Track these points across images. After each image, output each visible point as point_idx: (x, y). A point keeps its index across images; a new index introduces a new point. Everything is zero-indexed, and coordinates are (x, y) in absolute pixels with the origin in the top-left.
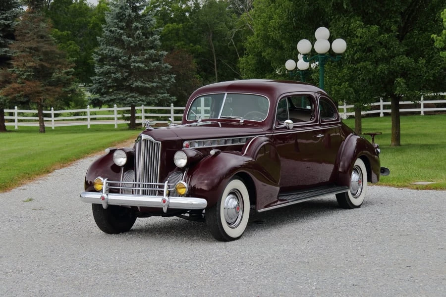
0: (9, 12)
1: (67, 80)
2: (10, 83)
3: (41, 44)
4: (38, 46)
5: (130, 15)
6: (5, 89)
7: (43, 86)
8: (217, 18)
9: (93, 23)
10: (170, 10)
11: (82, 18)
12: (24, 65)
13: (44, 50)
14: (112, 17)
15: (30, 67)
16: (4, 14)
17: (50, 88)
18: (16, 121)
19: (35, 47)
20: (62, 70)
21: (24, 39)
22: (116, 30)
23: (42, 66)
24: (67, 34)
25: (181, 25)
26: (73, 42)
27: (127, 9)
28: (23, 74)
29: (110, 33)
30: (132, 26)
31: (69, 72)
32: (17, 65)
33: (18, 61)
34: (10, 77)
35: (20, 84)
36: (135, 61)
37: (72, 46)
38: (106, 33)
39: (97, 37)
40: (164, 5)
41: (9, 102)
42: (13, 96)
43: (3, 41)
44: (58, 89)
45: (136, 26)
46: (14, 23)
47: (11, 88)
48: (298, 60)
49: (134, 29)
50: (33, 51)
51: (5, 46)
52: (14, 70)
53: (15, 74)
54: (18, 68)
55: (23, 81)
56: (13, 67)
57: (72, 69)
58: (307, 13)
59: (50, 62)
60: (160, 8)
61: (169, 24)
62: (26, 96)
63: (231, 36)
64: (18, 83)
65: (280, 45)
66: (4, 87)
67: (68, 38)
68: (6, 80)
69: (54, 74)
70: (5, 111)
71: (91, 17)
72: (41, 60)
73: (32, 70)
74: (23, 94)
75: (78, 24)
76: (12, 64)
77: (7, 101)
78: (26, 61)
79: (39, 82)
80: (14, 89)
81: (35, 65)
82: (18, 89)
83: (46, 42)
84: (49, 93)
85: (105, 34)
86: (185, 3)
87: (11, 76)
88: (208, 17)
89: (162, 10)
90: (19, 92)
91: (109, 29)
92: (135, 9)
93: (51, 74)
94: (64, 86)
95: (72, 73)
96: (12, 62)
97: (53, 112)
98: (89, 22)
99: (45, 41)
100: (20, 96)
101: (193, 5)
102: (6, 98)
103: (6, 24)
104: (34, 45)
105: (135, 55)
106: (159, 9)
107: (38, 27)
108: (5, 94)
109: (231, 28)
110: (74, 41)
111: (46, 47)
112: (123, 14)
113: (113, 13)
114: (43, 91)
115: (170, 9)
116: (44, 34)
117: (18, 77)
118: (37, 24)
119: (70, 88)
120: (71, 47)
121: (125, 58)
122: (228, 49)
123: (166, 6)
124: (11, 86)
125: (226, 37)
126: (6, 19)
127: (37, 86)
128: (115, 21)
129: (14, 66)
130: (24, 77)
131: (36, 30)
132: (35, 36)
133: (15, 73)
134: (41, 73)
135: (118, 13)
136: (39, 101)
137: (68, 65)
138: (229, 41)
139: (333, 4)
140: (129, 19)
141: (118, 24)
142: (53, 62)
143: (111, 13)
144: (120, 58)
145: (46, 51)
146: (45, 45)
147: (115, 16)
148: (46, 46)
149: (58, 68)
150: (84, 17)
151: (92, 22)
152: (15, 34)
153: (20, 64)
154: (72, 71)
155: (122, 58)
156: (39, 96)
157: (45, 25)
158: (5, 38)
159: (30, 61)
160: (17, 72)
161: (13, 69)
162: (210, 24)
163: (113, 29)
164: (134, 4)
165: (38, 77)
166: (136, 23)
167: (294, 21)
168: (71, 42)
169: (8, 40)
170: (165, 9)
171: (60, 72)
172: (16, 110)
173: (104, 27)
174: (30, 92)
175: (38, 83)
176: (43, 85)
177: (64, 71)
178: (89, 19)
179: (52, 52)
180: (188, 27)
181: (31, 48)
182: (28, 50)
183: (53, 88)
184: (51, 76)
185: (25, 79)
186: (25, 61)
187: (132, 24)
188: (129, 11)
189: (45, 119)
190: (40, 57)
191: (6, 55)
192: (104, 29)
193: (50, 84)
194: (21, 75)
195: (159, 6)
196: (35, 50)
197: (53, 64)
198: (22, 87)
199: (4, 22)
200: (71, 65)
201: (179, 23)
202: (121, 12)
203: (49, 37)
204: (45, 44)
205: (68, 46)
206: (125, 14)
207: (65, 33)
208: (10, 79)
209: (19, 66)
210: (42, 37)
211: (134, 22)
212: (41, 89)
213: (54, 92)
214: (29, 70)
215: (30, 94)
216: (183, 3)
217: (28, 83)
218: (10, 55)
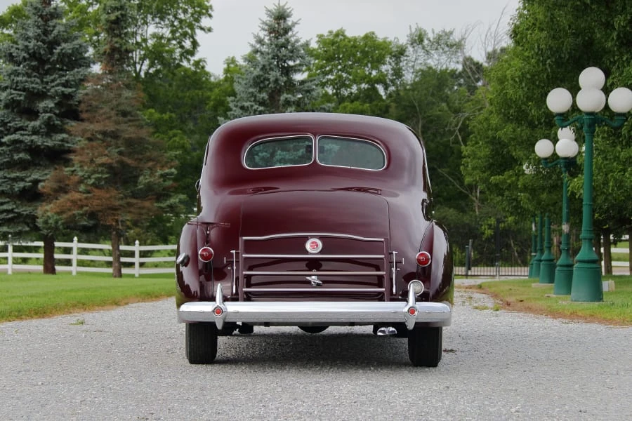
0: (72, 73)
1: (164, 189)
2: (66, 192)
3: (123, 127)
4: (118, 130)
5: (276, 81)
6: (58, 201)
7: (122, 199)
8: (433, 95)
9: (215, 99)
10: (350, 80)
11: (197, 91)
12: (92, 161)
13: (127, 136)
14: (246, 84)
15: (102, 165)
16: (63, 76)
17: (134, 201)
18: (74, 263)
19: (113, 132)
20: (156, 172)
21: (94, 117)
22: (252, 106)
23: (121, 163)
24: (170, 117)
25: (368, 105)
26: (179, 131)
27: (273, 70)
28: (89, 177)
29: (241, 112)
30: (279, 100)
31: (167, 174)
32: (81, 162)
33: (81, 155)
34: (67, 182)
35: (84, 193)
36: (282, 159)
37: (177, 139)
38: (235, 111)
39: (219, 118)
40: (339, 70)
41: (63, 224)
42: (70, 213)
43: (59, 122)
44: (147, 204)
45: (286, 99)
46: (80, 91)
47: (69, 200)
48: (558, 140)
49: (283, 105)
50: (109, 139)
51: (62, 131)
52: (75, 170)
53: (77, 177)
54: (81, 166)
55: (89, 188)
56: (73, 166)
57: (173, 170)
58: (570, 49)
59: (136, 156)
60: (332, 75)
61: (346, 104)
62: (92, 215)
63: (456, 126)
64: (81, 192)
65: (530, 118)
66: (57, 199)
67: (170, 125)
68: (60, 187)
69: (141, 178)
70: (57, 244)
71: (211, 90)
72: (120, 153)
73: (106, 170)
74: (87, 211)
75: (190, 102)
76: (71, 160)
77: (60, 223)
78: (96, 154)
79: (116, 192)
80: (74, 202)
81: (110, 161)
82: (79, 203)
83: (131, 124)
84: (132, 210)
85: (232, 112)
86: (377, 68)
87: (69, 179)
88: (416, 92)
89: (335, 79)
90: (82, 207)
91: (239, 104)
92: (287, 71)
93: (137, 177)
94: (158, 200)
95: (172, 177)
96: (72, 156)
97: (137, 248)
98: (209, 98)
99: (130, 121)
100: (82, 215)
101: (391, 72)
102: (58, 218)
103: (66, 93)
104: (111, 127)
105: (283, 150)
106: (330, 77)
107: (119, 98)
108: (58, 210)
109: (457, 111)
110: (181, 129)
111: (129, 131)
112: (264, 79)
113: (248, 77)
114: (121, 206)
115: (351, 77)
116: (129, 109)
117: (81, 182)
118: (117, 92)
119: (168, 203)
120: (175, 141)
121: (264, 154)
122: (451, 148)
123: (343, 72)
124: (67, 196)
125: (446, 126)
126: (66, 85)
127: (111, 197)
128: (251, 90)
129: (76, 162)
130: (91, 182)
131: (115, 102)
132: (113, 113)
133: (76, 175)
134: (121, 176)
135: (257, 77)
136: (114, 224)
137: (167, 162)
138: (451, 133)
139: (618, 35)
140: (275, 87)
141: (255, 97)
142: (140, 157)
143: (244, 77)
144: (257, 154)
145: (130, 138)
146: (129, 128)
147: (252, 81)
148: (132, 129)
149: (149, 168)
150: (200, 89)
151: (213, 97)
152: (80, 109)
153: (86, 160)
154: (172, 174)
155: (260, 154)
156: (114, 215)
157: (130, 94)
158: (63, 118)
159: (102, 155)
160: (80, 174)
161: (73, 169)
162: (419, 105)
163: (246, 104)
164: (285, 62)
165: (116, 183)
166: (287, 94)
167: (547, 66)
168: (175, 131)
169: (68, 121)
170: (340, 77)
171: (152, 174)
172: (75, 244)
173: (232, 101)
174: (100, 208)
175: (114, 192)
176: (122, 195)
177: (159, 172)
178: (209, 93)
179: (141, 141)
180: (380, 110)
181: (104, 133)
182: (99, 136)
183: (140, 202)
184: (137, 182)
185: (93, 184)
186: (93, 154)
187: (280, 96)
188: (274, 74)
189: (123, 260)
190: (119, 147)
191: (63, 145)
192: (231, 105)
193: (134, 196)
194: (86, 178)
195: (331, 72)
196: (112, 137)
197: (141, 160)
198: (86, 198)
199: (63, 89)
200: (172, 164)
201: (365, 102)
202: (262, 76)
203: (137, 115)
204: (129, 126)
205: (170, 138)
206: (268, 80)
207: (166, 116)
208: (68, 185)
209: (82, 164)
210: (124, 114)
211: (283, 93)
212: (117, 203)
213: (140, 208)
214: (100, 169)
215: (100, 211)
216: (372, 68)
217: (97, 192)
218: (69, 145)
